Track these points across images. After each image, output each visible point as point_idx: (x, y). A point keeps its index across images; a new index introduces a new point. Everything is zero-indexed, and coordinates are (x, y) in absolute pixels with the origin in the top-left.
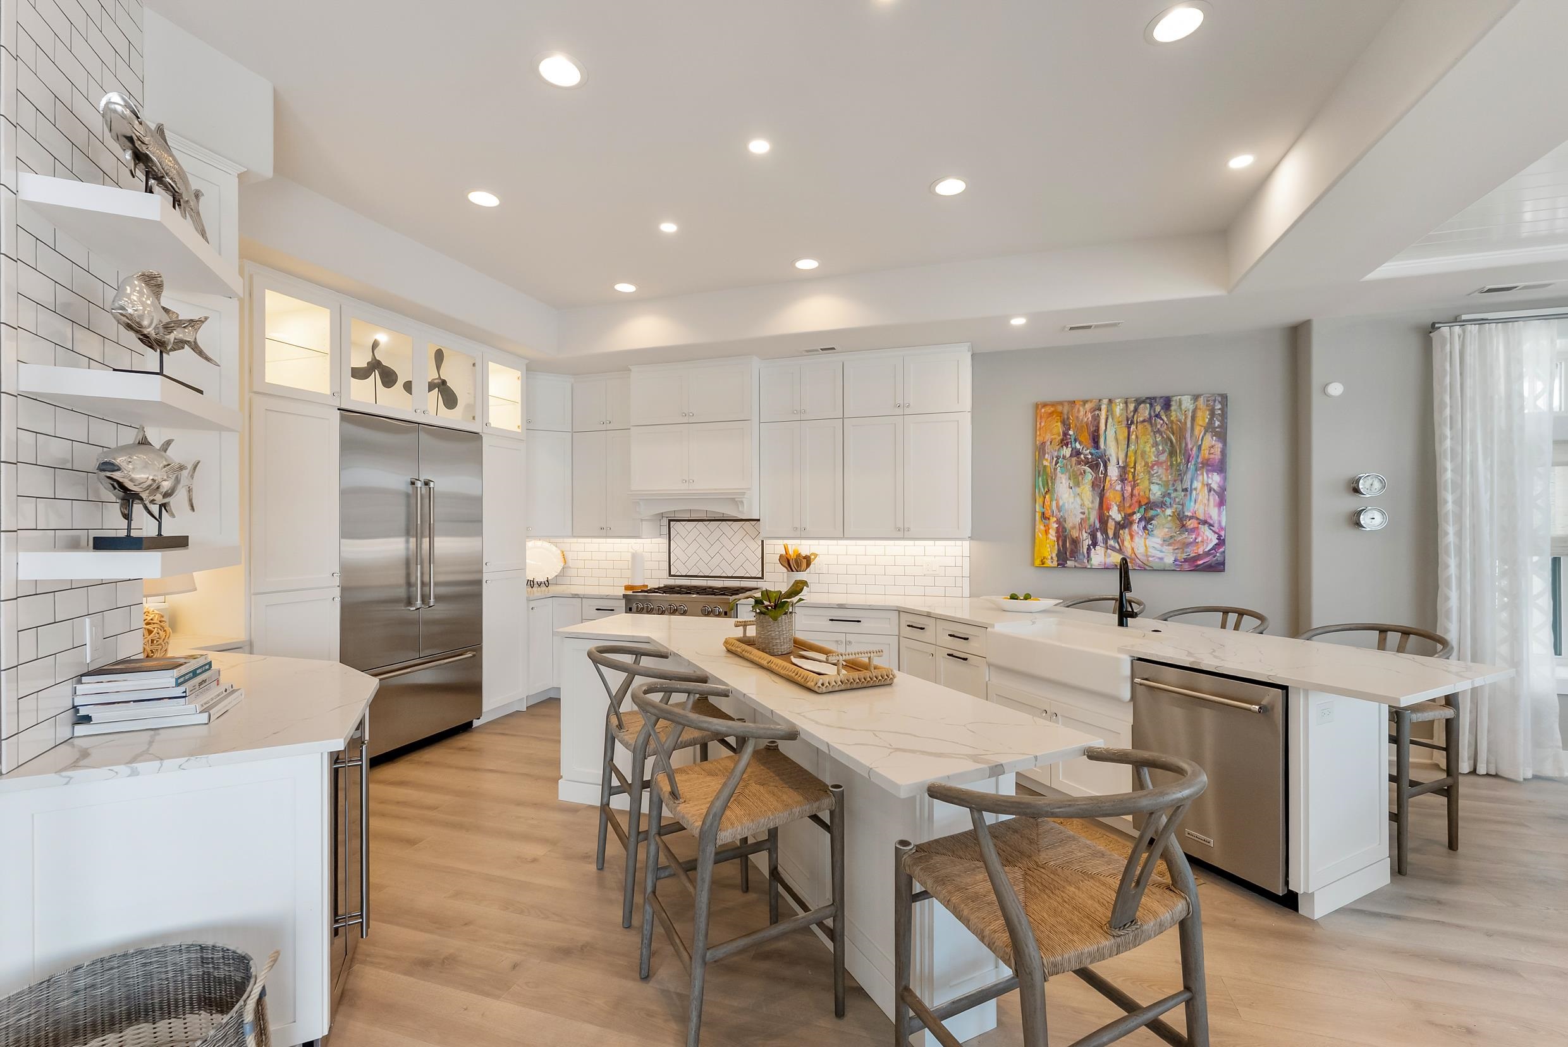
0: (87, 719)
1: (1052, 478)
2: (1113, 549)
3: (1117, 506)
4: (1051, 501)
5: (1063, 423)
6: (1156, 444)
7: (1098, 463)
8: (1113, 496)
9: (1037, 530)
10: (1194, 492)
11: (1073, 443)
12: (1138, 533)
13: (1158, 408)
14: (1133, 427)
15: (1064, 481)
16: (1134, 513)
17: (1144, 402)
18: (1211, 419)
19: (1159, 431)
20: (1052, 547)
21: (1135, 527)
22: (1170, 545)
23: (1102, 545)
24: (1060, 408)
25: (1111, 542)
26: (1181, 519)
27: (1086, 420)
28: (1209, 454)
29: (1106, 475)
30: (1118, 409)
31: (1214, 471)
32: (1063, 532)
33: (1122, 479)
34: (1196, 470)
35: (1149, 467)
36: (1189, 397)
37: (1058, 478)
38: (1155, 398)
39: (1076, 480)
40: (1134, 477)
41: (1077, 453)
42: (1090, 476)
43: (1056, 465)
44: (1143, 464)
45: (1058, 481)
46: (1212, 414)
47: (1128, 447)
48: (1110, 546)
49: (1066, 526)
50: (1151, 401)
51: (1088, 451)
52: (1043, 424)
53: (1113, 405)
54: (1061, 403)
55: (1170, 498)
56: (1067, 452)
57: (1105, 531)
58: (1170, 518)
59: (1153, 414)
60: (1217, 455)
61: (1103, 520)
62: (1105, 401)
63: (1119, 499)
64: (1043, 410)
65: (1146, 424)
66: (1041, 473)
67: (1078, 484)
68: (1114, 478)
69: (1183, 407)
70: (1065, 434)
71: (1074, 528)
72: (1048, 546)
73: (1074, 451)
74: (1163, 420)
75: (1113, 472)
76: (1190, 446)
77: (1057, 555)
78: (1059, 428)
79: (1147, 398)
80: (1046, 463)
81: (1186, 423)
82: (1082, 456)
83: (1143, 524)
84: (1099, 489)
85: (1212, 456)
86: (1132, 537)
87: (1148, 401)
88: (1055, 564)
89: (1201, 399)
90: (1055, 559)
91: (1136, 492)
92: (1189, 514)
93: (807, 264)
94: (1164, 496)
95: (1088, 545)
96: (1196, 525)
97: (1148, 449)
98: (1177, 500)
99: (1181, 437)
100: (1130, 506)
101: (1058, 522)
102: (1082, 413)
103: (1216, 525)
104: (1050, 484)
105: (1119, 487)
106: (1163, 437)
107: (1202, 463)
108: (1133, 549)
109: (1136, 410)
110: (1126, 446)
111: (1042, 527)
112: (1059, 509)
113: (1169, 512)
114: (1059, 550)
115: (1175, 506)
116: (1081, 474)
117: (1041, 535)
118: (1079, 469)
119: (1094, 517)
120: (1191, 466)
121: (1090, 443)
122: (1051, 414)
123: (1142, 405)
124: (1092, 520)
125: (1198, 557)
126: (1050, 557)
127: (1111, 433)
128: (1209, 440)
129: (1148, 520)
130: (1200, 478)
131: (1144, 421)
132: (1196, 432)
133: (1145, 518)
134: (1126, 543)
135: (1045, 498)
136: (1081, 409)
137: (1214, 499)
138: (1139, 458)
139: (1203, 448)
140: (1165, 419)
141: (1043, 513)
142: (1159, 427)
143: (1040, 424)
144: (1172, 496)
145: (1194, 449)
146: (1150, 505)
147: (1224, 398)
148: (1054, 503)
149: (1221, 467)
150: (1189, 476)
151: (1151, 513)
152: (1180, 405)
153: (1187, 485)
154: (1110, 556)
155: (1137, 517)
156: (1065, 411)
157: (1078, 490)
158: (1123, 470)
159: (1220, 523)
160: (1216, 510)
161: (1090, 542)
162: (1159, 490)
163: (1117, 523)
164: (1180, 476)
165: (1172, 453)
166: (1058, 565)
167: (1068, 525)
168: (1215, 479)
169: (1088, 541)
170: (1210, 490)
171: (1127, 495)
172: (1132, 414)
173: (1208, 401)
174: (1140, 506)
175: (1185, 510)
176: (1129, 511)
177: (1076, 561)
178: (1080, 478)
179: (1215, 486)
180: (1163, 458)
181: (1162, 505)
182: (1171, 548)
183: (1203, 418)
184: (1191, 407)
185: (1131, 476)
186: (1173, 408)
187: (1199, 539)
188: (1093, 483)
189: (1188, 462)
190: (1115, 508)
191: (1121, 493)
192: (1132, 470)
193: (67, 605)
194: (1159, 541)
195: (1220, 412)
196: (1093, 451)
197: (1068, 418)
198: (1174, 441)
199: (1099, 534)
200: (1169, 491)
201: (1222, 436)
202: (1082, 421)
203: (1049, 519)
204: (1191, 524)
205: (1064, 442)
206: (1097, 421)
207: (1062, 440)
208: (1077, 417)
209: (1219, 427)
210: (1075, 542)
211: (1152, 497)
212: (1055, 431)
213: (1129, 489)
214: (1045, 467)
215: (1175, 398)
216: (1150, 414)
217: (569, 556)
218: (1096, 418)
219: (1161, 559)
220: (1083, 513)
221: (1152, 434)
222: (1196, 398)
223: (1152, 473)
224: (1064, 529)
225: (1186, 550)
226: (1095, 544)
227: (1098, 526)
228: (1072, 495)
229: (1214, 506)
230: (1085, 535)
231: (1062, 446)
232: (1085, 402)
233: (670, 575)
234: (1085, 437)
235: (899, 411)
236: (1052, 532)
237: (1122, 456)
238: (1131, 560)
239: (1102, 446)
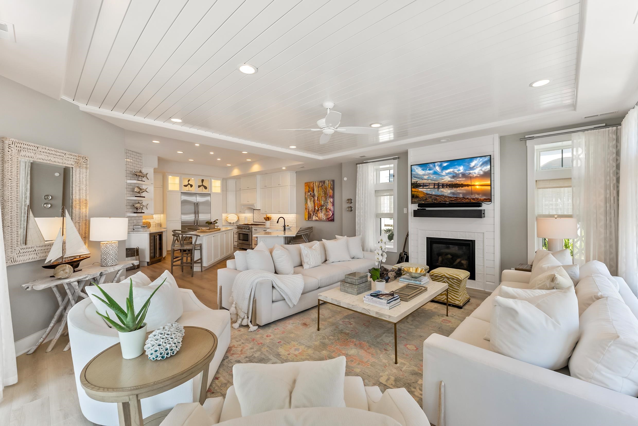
0: (134, 230)
6: (322, 192)
7: (314, 196)
10: (328, 203)
12: (320, 212)
13: (323, 184)
14: (319, 188)
17: (321, 182)
18: (331, 186)
20: (307, 216)
22: (325, 215)
25: (316, 215)
26: (326, 209)
28: (331, 194)
29: (315, 199)
30: (317, 184)
31: (331, 198)
33: (317, 200)
34: (329, 198)
35: (321, 197)
38: (322, 181)
43: (308, 197)
45: (308, 200)
46: (331, 185)
52: (306, 188)
54: (308, 183)
61: (315, 209)
62: (315, 182)
63: (317, 205)
64: (306, 184)
66: (306, 199)
69: (327, 183)
70: (309, 190)
75: (316, 198)
76: (328, 192)
78: (308, 188)
80: (306, 196)
81: (327, 187)
82: (311, 195)
84: (314, 202)
88: (307, 220)
89: (329, 181)
90: (308, 218)
91: (320, 203)
92: (328, 208)
93: (249, 160)
98: (326, 205)
99: (326, 190)
101: (308, 210)
103: (332, 210)
105: (317, 202)
106: (324, 190)
107: (330, 196)
109: (319, 184)
110: (318, 192)
112: (308, 207)
113: (325, 207)
117: (305, 213)
118: (311, 198)
125: (329, 218)
127: (316, 189)
128: (331, 191)
129: (321, 209)
131: (321, 187)
132: (329, 189)
134: (318, 215)
136: (311, 184)
137: (332, 204)
138: (320, 195)
140: (324, 186)
141: (306, 208)
146: (322, 206)
147: (333, 181)
148: (307, 205)
150: (327, 199)
151: (322, 208)
153: (327, 201)
155: (320, 209)
157: (311, 203)
158: (318, 198)
160: (332, 207)
163: (317, 210)
165: (325, 194)
167: (309, 211)
168: (332, 200)
169: (312, 214)
170: (331, 202)
173: (331, 182)
174: (320, 206)
177: (311, 219)
178: (311, 200)
179: (331, 201)
180: (324, 195)
181: (323, 206)
186: (325, 183)
187: (330, 214)
189: (327, 196)
190: (316, 207)
193: (132, 219)
194: (323, 214)
197: (309, 186)
199: (314, 213)
200: (324, 203)
201: (333, 190)
204: (328, 210)
208: (311, 186)
209: (332, 188)
210: (311, 214)
211: (322, 204)
213: (318, 202)
215: (325, 181)
217: (240, 217)
218: (314, 186)
219: (324, 218)
220: (312, 208)
221: (322, 189)
222: (328, 181)
225: (327, 216)
226: (313, 215)
227: (314, 211)
231: (309, 193)
232: (312, 182)
234: (312, 190)
235: (279, 186)
236: (307, 212)
237: (317, 194)
238: (319, 219)
239: (314, 193)
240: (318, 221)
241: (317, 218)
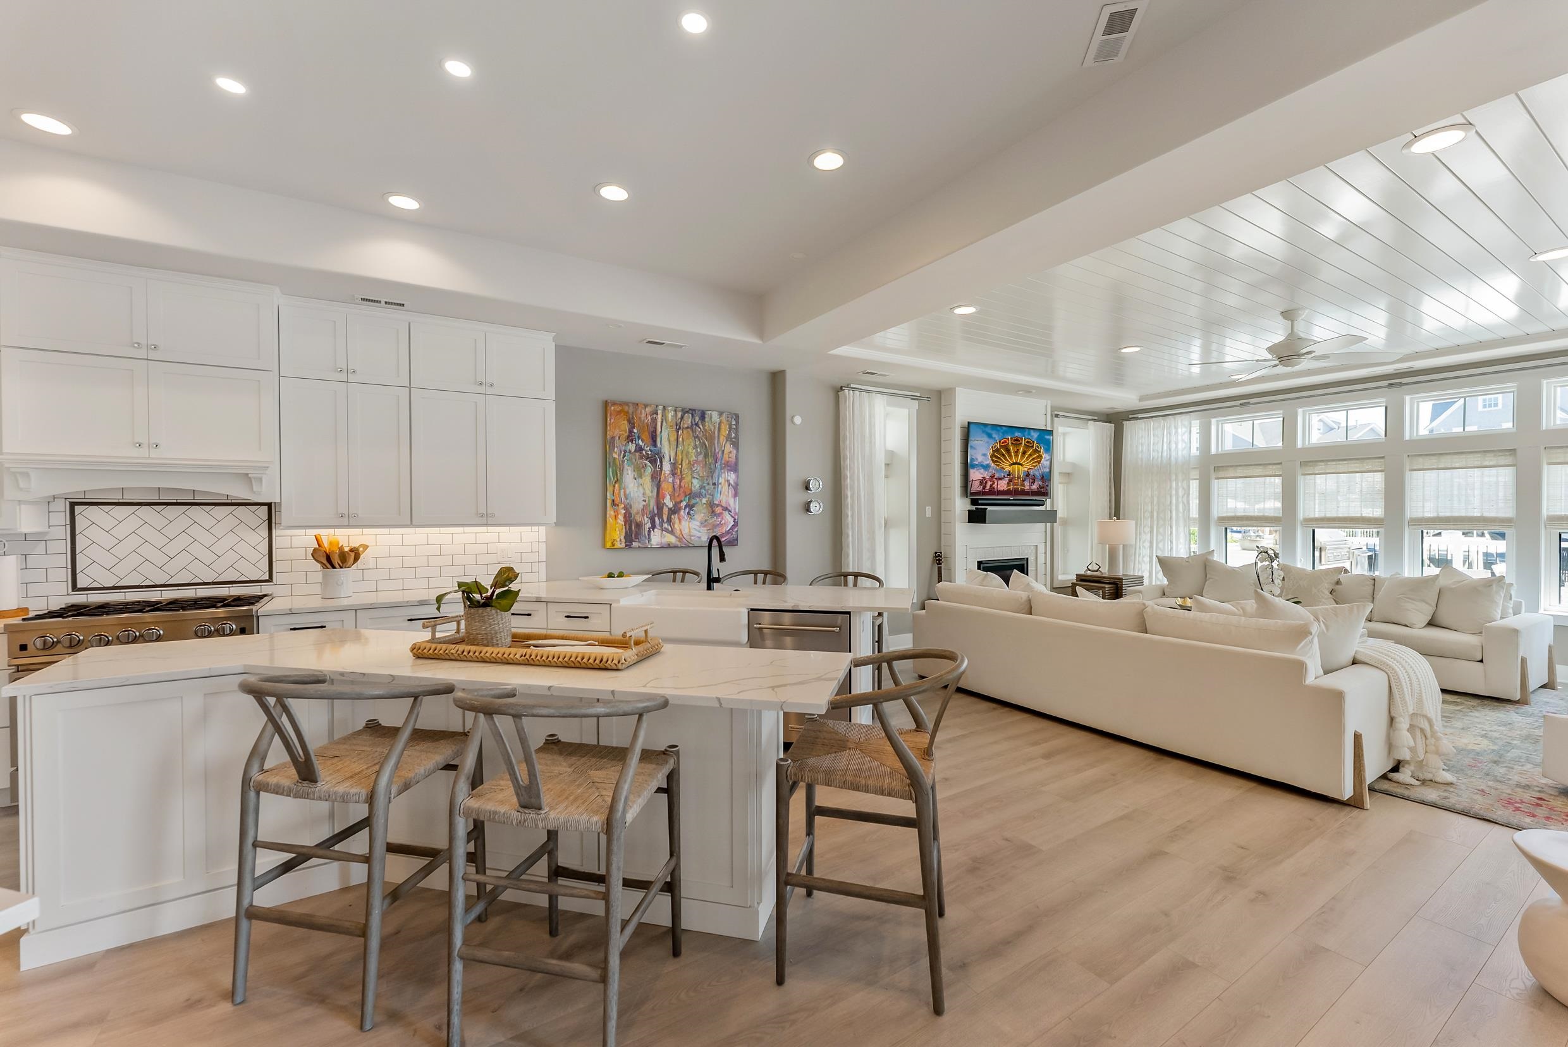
1: (620, 469)
2: (667, 530)
3: (670, 495)
4: (620, 489)
5: (629, 421)
6: (695, 447)
7: (655, 458)
8: (666, 487)
9: (608, 516)
10: (720, 486)
11: (637, 440)
12: (684, 517)
13: (697, 419)
14: (680, 432)
15: (630, 472)
16: (681, 501)
17: (687, 412)
18: (730, 432)
19: (697, 437)
20: (620, 531)
21: (682, 512)
22: (704, 527)
23: (659, 528)
24: (626, 408)
25: (666, 525)
26: (711, 506)
27: (646, 421)
28: (729, 457)
29: (661, 468)
30: (670, 415)
31: (731, 471)
32: (629, 517)
33: (673, 474)
34: (721, 469)
35: (691, 465)
36: (717, 413)
37: (625, 470)
38: (695, 410)
39: (639, 472)
40: (681, 472)
41: (639, 449)
42: (649, 470)
43: (623, 458)
44: (687, 462)
45: (625, 473)
46: (730, 428)
47: (677, 447)
48: (665, 528)
49: (632, 512)
50: (692, 411)
51: (648, 448)
52: (612, 421)
53: (666, 411)
54: (627, 404)
55: (705, 490)
56: (632, 447)
57: (660, 515)
58: (705, 505)
59: (694, 423)
60: (733, 460)
61: (660, 506)
62: (661, 407)
63: (671, 489)
64: (612, 408)
65: (689, 430)
66: (611, 464)
67: (640, 476)
68: (668, 472)
69: (713, 420)
70: (631, 432)
71: (638, 513)
72: (617, 529)
73: (638, 447)
74: (700, 428)
75: (667, 467)
76: (717, 451)
77: (625, 538)
78: (625, 426)
79: (690, 409)
80: (615, 456)
81: (715, 433)
82: (644, 452)
83: (687, 510)
84: (656, 478)
85: (730, 459)
86: (680, 520)
87: (690, 412)
88: (623, 545)
89: (724, 415)
90: (623, 540)
91: (682, 484)
92: (717, 503)
93: (404, 202)
94: (701, 489)
95: (649, 528)
96: (721, 511)
97: (690, 450)
98: (709, 492)
99: (712, 443)
100: (678, 496)
101: (625, 508)
102: (643, 415)
103: (733, 511)
104: (619, 475)
105: (670, 480)
106: (700, 442)
107: (724, 464)
108: (681, 530)
109: (682, 418)
110: (676, 446)
111: (612, 513)
112: (626, 497)
113: (704, 501)
114: (626, 533)
115: (708, 496)
116: (643, 467)
117: (611, 520)
118: (642, 463)
119: (653, 504)
120: (718, 465)
121: (649, 441)
122: (619, 412)
123: (686, 415)
124: (651, 506)
126: (619, 540)
127: (665, 434)
128: (729, 448)
129: (690, 507)
130: (723, 475)
131: (687, 428)
132: (721, 441)
133: (689, 505)
134: (676, 526)
135: (614, 486)
136: (643, 411)
137: (732, 491)
138: (685, 457)
139: (725, 452)
140: (702, 428)
141: (613, 501)
142: (697, 433)
143: (610, 420)
144: (706, 488)
145: (720, 453)
146: (691, 495)
147: (737, 417)
148: (622, 491)
149: (734, 468)
150: (716, 474)
151: (693, 501)
152: (711, 418)
153: (715, 480)
154: (665, 537)
155: (683, 504)
156: (631, 411)
157: (641, 481)
158: (674, 466)
159: (735, 509)
160: (733, 500)
161: (650, 526)
162: (698, 483)
163: (670, 509)
164: (711, 473)
165: (706, 456)
166: (626, 546)
167: (633, 511)
168: (732, 477)
169: (649, 525)
170: (729, 485)
171: (676, 486)
172: (680, 420)
173: (728, 417)
174: (686, 496)
175: (714, 499)
176: (678, 500)
177: (639, 542)
178: (642, 471)
179: (732, 482)
180: (701, 458)
181: (699, 495)
182: (705, 529)
183: (725, 431)
184: (718, 421)
185: (679, 472)
186: (706, 420)
187: (723, 522)
188: (652, 475)
189: (716, 462)
190: (668, 497)
191: (672, 485)
192: (680, 466)
194: (698, 524)
195: (735, 427)
196: (652, 448)
197: (633, 418)
198: (707, 446)
199: (657, 519)
200: (704, 485)
201: (736, 445)
202: (643, 422)
203: (618, 505)
204: (718, 510)
205: (630, 438)
206: (654, 424)
207: (628, 437)
208: (640, 418)
209: (734, 438)
210: (639, 526)
211: (693, 489)
212: (622, 428)
213: (678, 481)
214: (615, 459)
215: (707, 412)
216: (692, 422)
218: (654, 421)
219: (700, 538)
220: (645, 501)
221: (693, 438)
222: (721, 414)
223: (694, 469)
224: (630, 514)
225: (715, 530)
226: (653, 527)
227: (656, 511)
228: (636, 485)
229: (732, 497)
230: (646, 519)
231: (628, 442)
233: (75, 588)
234: (646, 436)
235: (481, 389)
236: (621, 517)
237: (673, 454)
238: (680, 540)
239: (659, 445)
240: (675, 547)
241: (671, 539)
